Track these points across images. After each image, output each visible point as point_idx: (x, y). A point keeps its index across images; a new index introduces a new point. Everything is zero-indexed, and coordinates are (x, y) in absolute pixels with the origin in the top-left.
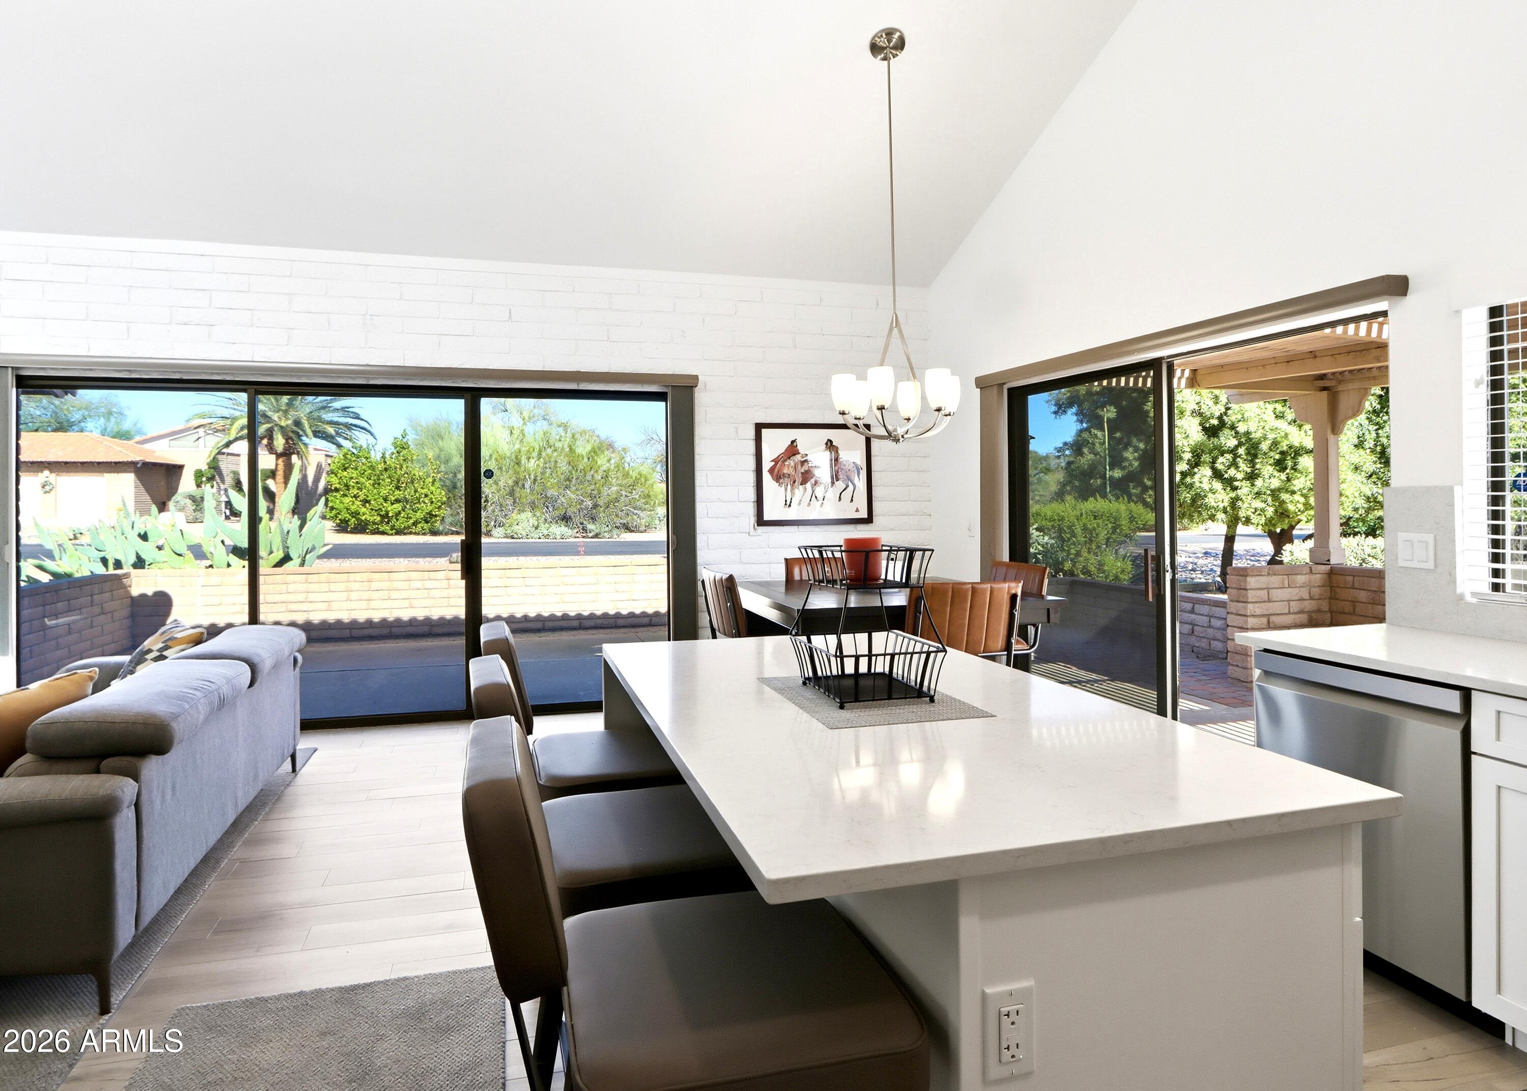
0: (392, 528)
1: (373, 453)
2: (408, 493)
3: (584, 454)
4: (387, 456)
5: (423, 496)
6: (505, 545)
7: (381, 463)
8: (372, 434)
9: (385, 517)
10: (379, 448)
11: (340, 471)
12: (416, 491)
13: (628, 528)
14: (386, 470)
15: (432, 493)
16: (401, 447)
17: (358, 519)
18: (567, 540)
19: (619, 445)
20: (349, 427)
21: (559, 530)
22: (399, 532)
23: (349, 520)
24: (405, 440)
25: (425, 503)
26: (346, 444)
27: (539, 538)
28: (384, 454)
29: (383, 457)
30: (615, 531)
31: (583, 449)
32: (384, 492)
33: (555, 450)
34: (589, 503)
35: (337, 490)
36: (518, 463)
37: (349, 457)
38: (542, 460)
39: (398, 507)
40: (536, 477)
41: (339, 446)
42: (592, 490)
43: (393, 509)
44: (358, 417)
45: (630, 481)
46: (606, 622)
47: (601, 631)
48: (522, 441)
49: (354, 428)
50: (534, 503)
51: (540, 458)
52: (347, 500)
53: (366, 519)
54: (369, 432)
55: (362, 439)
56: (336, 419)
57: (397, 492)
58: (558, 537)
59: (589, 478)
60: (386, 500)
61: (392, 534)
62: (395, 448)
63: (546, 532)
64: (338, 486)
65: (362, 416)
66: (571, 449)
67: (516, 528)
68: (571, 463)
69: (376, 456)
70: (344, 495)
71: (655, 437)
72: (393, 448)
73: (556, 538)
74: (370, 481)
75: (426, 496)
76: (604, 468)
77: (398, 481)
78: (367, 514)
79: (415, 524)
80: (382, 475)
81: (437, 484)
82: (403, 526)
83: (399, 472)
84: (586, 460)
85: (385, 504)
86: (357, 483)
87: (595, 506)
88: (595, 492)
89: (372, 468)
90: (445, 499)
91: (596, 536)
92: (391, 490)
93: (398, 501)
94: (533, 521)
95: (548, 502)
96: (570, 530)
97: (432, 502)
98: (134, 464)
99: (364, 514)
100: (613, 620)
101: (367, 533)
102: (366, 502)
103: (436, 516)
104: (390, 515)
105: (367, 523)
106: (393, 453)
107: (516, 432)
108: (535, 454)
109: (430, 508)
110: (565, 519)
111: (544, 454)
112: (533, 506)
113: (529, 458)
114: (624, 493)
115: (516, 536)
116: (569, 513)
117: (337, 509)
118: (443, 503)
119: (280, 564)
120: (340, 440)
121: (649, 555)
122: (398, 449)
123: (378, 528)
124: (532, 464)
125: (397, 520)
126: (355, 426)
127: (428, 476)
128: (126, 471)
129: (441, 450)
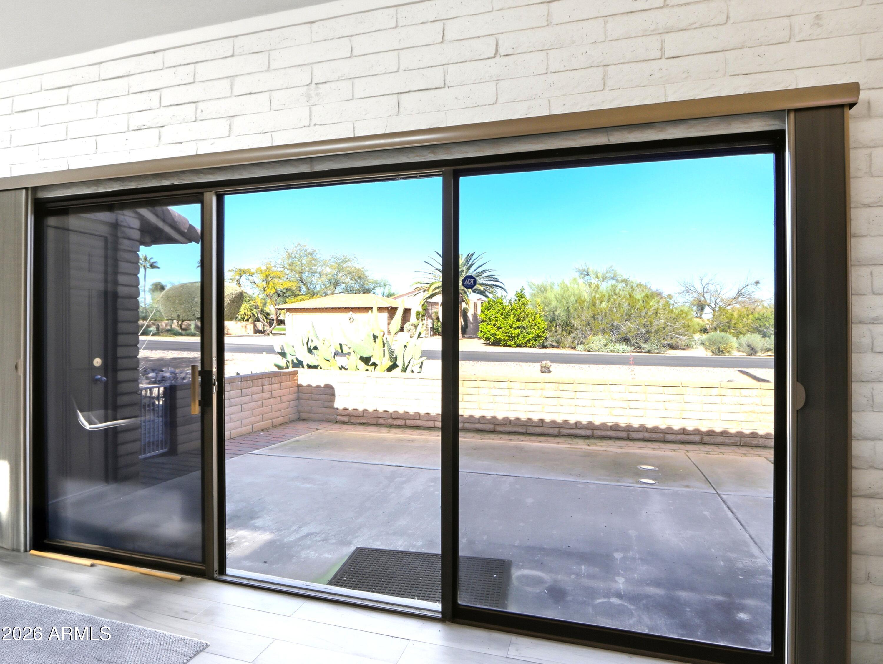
0: (515, 343)
1: (504, 301)
2: (525, 323)
3: (640, 298)
4: (512, 302)
5: (534, 325)
6: (583, 356)
7: (508, 306)
8: (505, 290)
9: (511, 338)
10: (508, 298)
11: (486, 311)
12: (529, 322)
13: (671, 347)
14: (512, 310)
15: (539, 323)
16: (521, 296)
17: (495, 338)
18: (627, 354)
19: (665, 294)
20: (492, 286)
21: (622, 347)
22: (519, 346)
23: (490, 338)
24: (523, 293)
25: (534, 329)
26: (490, 296)
27: (607, 352)
28: (510, 301)
29: (510, 302)
30: (664, 349)
31: (639, 295)
32: (510, 322)
33: (620, 297)
34: (643, 330)
35: (484, 321)
36: (594, 305)
37: (491, 303)
38: (610, 303)
39: (518, 331)
40: (606, 313)
41: (487, 297)
42: (645, 322)
43: (515, 332)
44: (497, 281)
45: (674, 316)
46: (654, 436)
47: (649, 444)
48: (597, 291)
49: (494, 287)
50: (604, 329)
51: (609, 301)
52: (489, 327)
53: (500, 338)
54: (503, 289)
55: (499, 292)
56: (484, 282)
57: (518, 323)
58: (620, 352)
59: (643, 314)
60: (511, 327)
61: (514, 347)
62: (517, 297)
63: (612, 348)
64: (485, 319)
65: (500, 280)
66: (630, 295)
67: (591, 345)
68: (630, 304)
69: (506, 303)
70: (488, 324)
71: (692, 288)
72: (516, 297)
73: (619, 353)
74: (503, 317)
75: (535, 325)
76: (655, 307)
77: (519, 316)
78: (500, 335)
79: (529, 341)
80: (509, 313)
81: (542, 318)
82: (521, 342)
83: (519, 311)
84: (641, 302)
85: (510, 330)
86: (495, 317)
87: (648, 332)
88: (648, 323)
89: (504, 309)
90: (546, 327)
91: (649, 352)
92: (514, 321)
93: (518, 328)
94: (603, 341)
95: (614, 328)
96: (629, 348)
97: (539, 329)
98: (388, 308)
99: (498, 335)
100: (661, 435)
101: (501, 346)
102: (500, 328)
103: (541, 337)
104: (513, 335)
105: (500, 340)
106: (516, 300)
107: (593, 286)
108: (606, 299)
109: (538, 332)
110: (625, 340)
111: (612, 300)
112: (604, 332)
113: (601, 302)
114: (669, 324)
115: (591, 350)
116: (629, 336)
117: (484, 332)
118: (545, 329)
119: (390, 369)
120: (487, 294)
121: (689, 368)
122: (519, 298)
123: (506, 343)
124: (604, 305)
125: (518, 339)
126: (496, 286)
127: (536, 314)
128: (384, 312)
129: (545, 298)
